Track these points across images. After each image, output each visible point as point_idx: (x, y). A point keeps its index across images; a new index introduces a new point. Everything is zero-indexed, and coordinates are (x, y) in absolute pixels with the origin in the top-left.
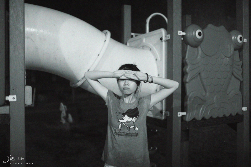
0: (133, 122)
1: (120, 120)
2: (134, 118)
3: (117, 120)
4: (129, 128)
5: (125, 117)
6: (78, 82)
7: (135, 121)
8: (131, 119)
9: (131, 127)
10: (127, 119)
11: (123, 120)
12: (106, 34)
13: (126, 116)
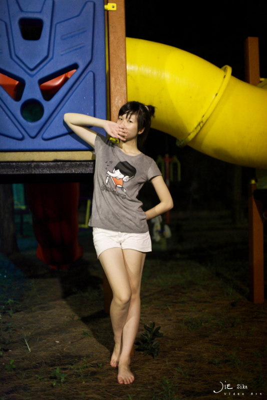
0: (123, 181)
1: (108, 172)
2: (127, 177)
3: (106, 171)
4: (116, 186)
5: (116, 171)
6: (190, 134)
7: (125, 181)
8: (122, 176)
9: (118, 186)
10: (118, 174)
11: (113, 173)
12: (225, 70)
13: (118, 170)
